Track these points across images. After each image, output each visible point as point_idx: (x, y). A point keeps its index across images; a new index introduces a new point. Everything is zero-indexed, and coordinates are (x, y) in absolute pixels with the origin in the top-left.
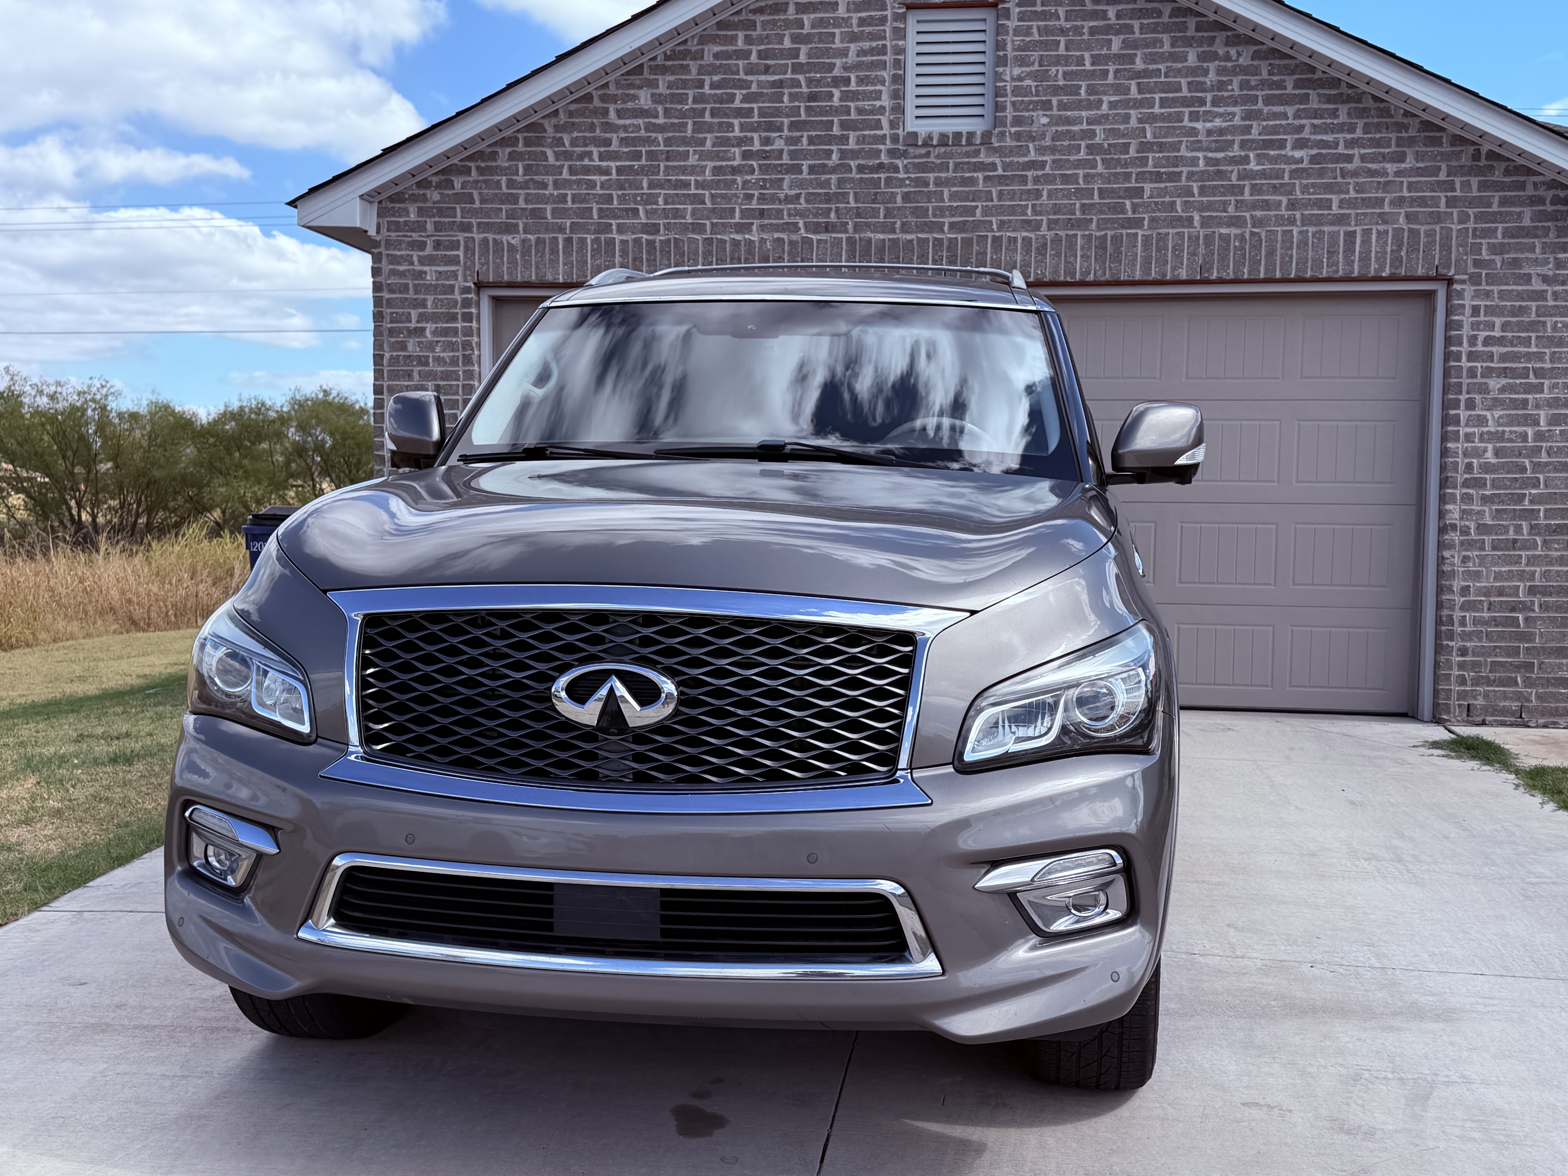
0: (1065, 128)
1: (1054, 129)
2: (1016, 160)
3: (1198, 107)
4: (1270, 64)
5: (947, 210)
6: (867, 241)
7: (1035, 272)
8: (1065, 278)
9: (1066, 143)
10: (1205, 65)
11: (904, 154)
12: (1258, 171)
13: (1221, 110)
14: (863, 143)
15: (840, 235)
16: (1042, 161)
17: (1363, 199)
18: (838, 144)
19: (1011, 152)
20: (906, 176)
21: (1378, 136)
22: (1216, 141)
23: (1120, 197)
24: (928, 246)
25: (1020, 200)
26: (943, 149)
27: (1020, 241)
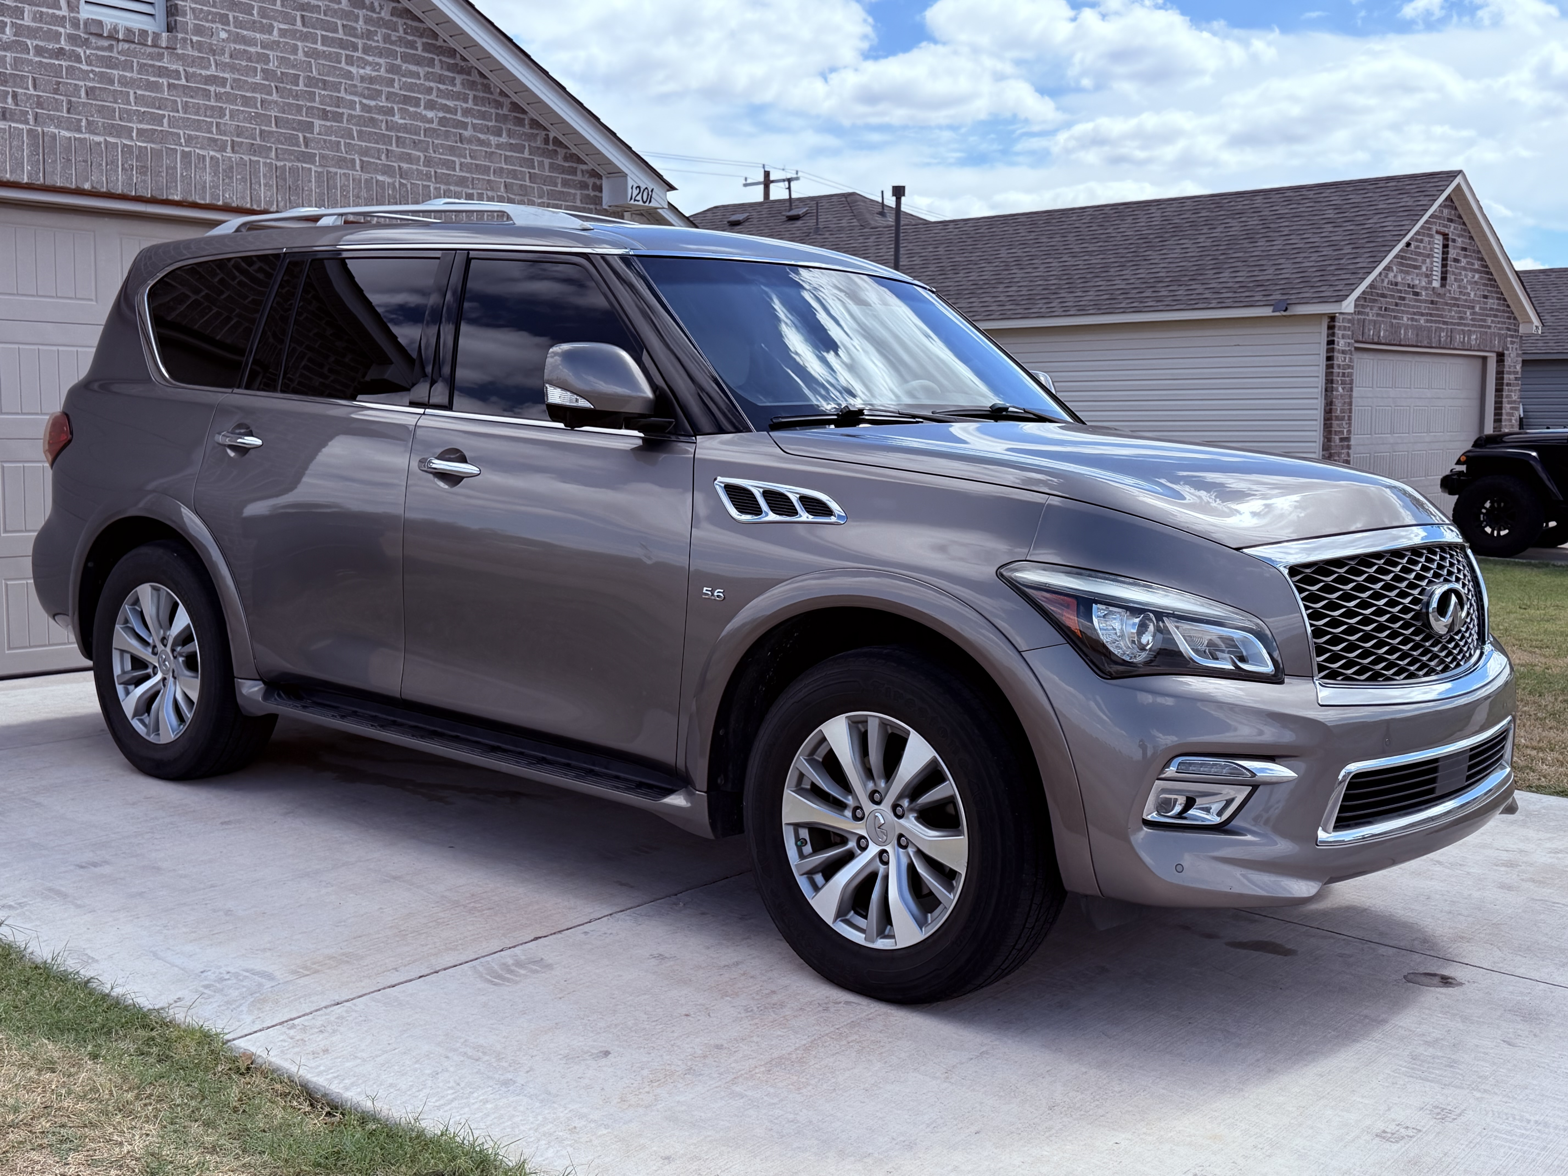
0: (243, 47)
1: (233, 46)
2: (199, 71)
3: (352, 51)
4: (405, 23)
5: (135, 114)
6: (51, 137)
7: (223, 196)
8: (252, 205)
9: (244, 63)
10: (356, 11)
11: (86, 43)
12: (402, 124)
13: (370, 59)
14: (41, 21)
15: (21, 126)
16: (223, 78)
17: (477, 165)
18: (11, 17)
19: (193, 61)
20: (89, 68)
21: (483, 109)
22: (368, 88)
23: (294, 129)
24: (117, 151)
25: (206, 116)
26: (126, 46)
27: (208, 159)
